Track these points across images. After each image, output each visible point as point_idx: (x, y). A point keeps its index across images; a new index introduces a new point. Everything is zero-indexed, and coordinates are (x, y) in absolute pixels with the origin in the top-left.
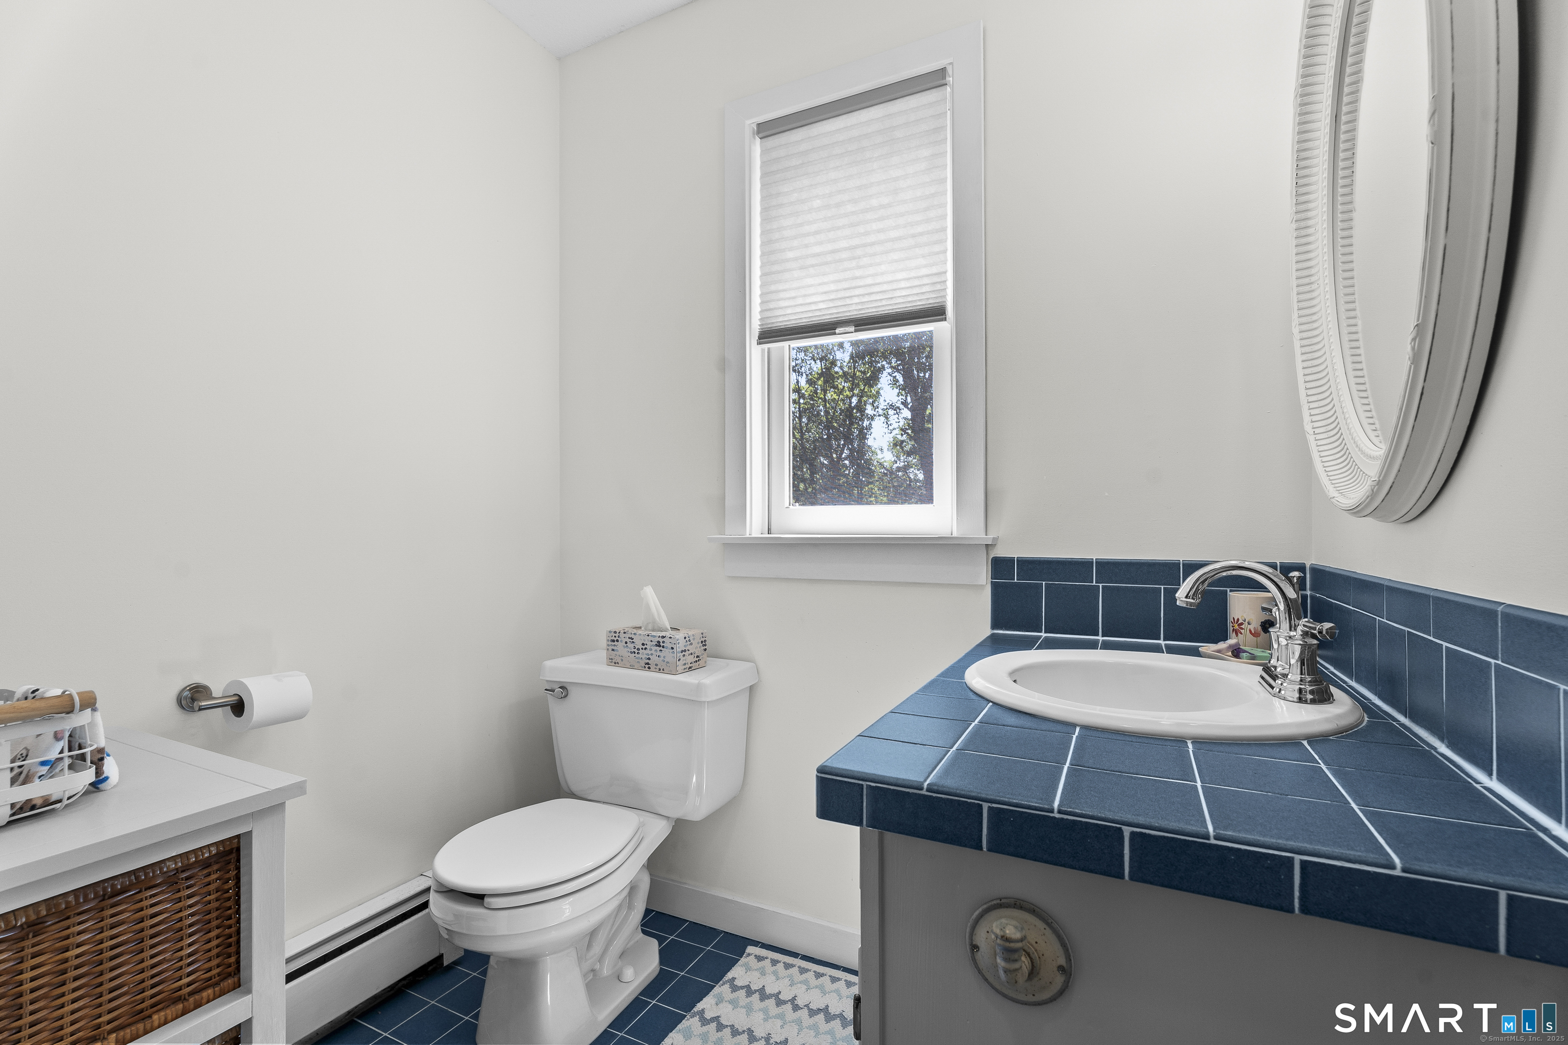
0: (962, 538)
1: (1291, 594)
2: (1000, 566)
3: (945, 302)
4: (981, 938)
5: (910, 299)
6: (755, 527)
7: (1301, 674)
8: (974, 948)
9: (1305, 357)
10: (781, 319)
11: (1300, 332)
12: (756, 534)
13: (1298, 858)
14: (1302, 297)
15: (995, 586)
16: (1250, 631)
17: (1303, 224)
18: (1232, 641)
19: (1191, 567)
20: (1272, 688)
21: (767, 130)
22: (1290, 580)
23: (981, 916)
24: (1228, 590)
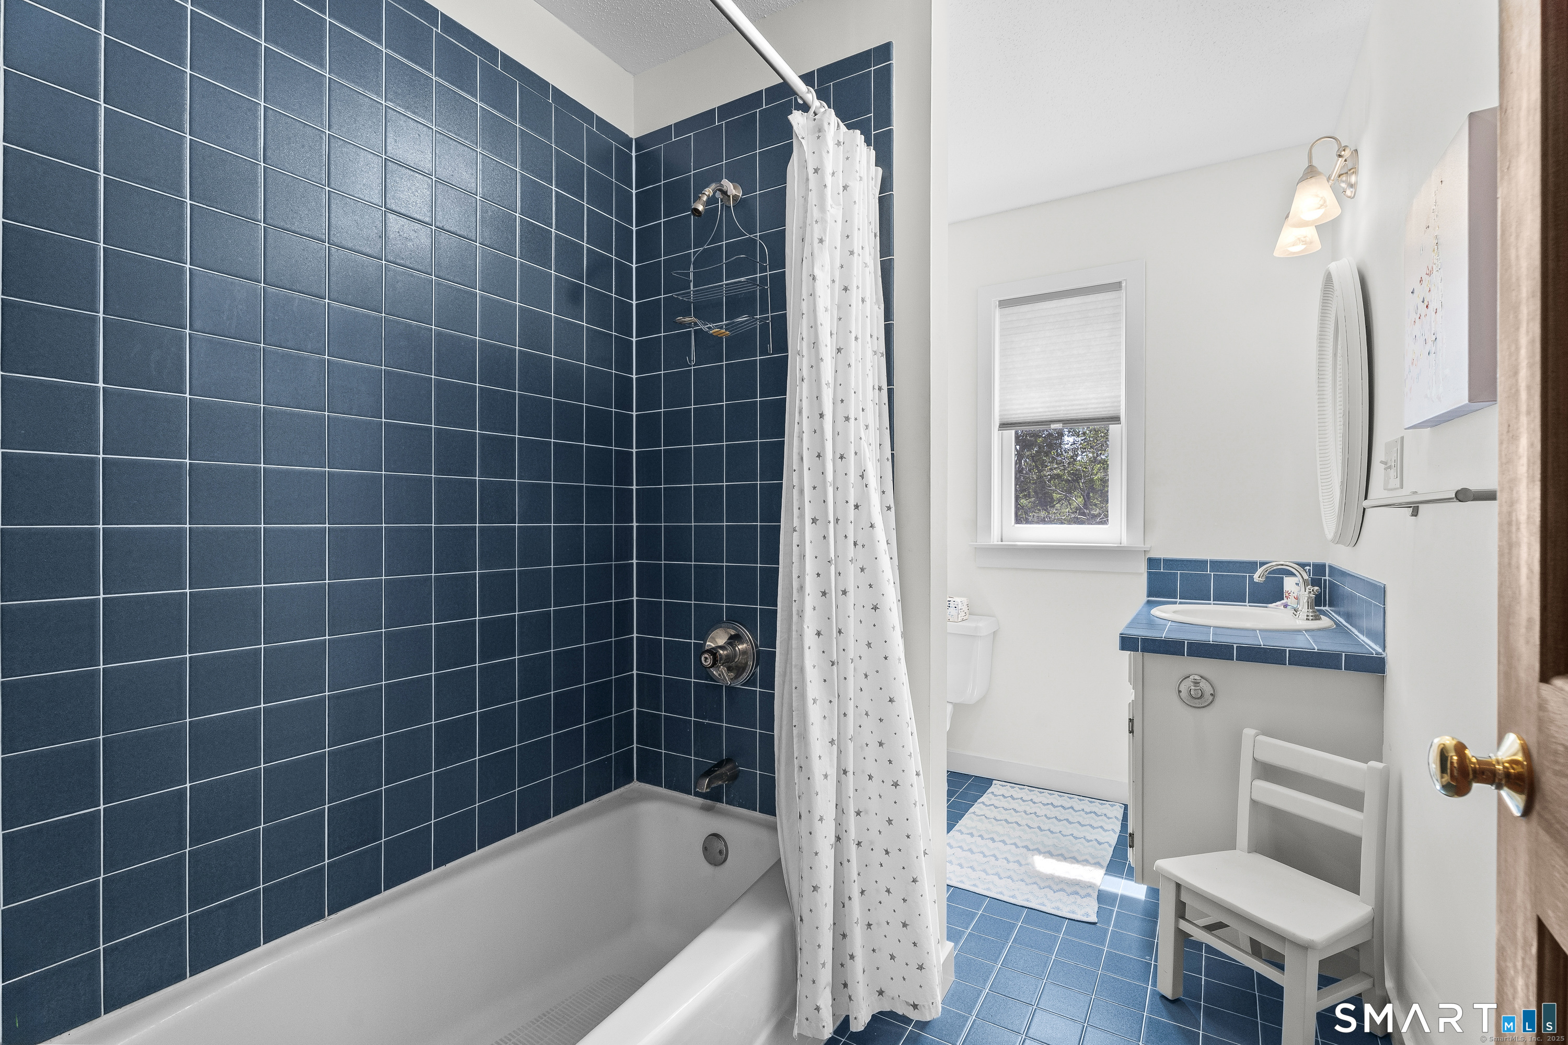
0: (1131, 547)
1: (1306, 577)
2: (1152, 563)
3: (1120, 413)
4: (1182, 688)
5: (1098, 410)
6: (995, 540)
7: (1308, 609)
8: (1180, 692)
9: (1321, 463)
10: (1013, 416)
11: (1320, 450)
12: (996, 543)
13: (1288, 649)
14: (1321, 432)
15: (1149, 574)
16: (1294, 597)
17: (1321, 397)
18: (1285, 601)
19: (1262, 564)
20: (1296, 615)
21: (1004, 304)
22: (1305, 570)
23: (1182, 681)
24: (1284, 576)
